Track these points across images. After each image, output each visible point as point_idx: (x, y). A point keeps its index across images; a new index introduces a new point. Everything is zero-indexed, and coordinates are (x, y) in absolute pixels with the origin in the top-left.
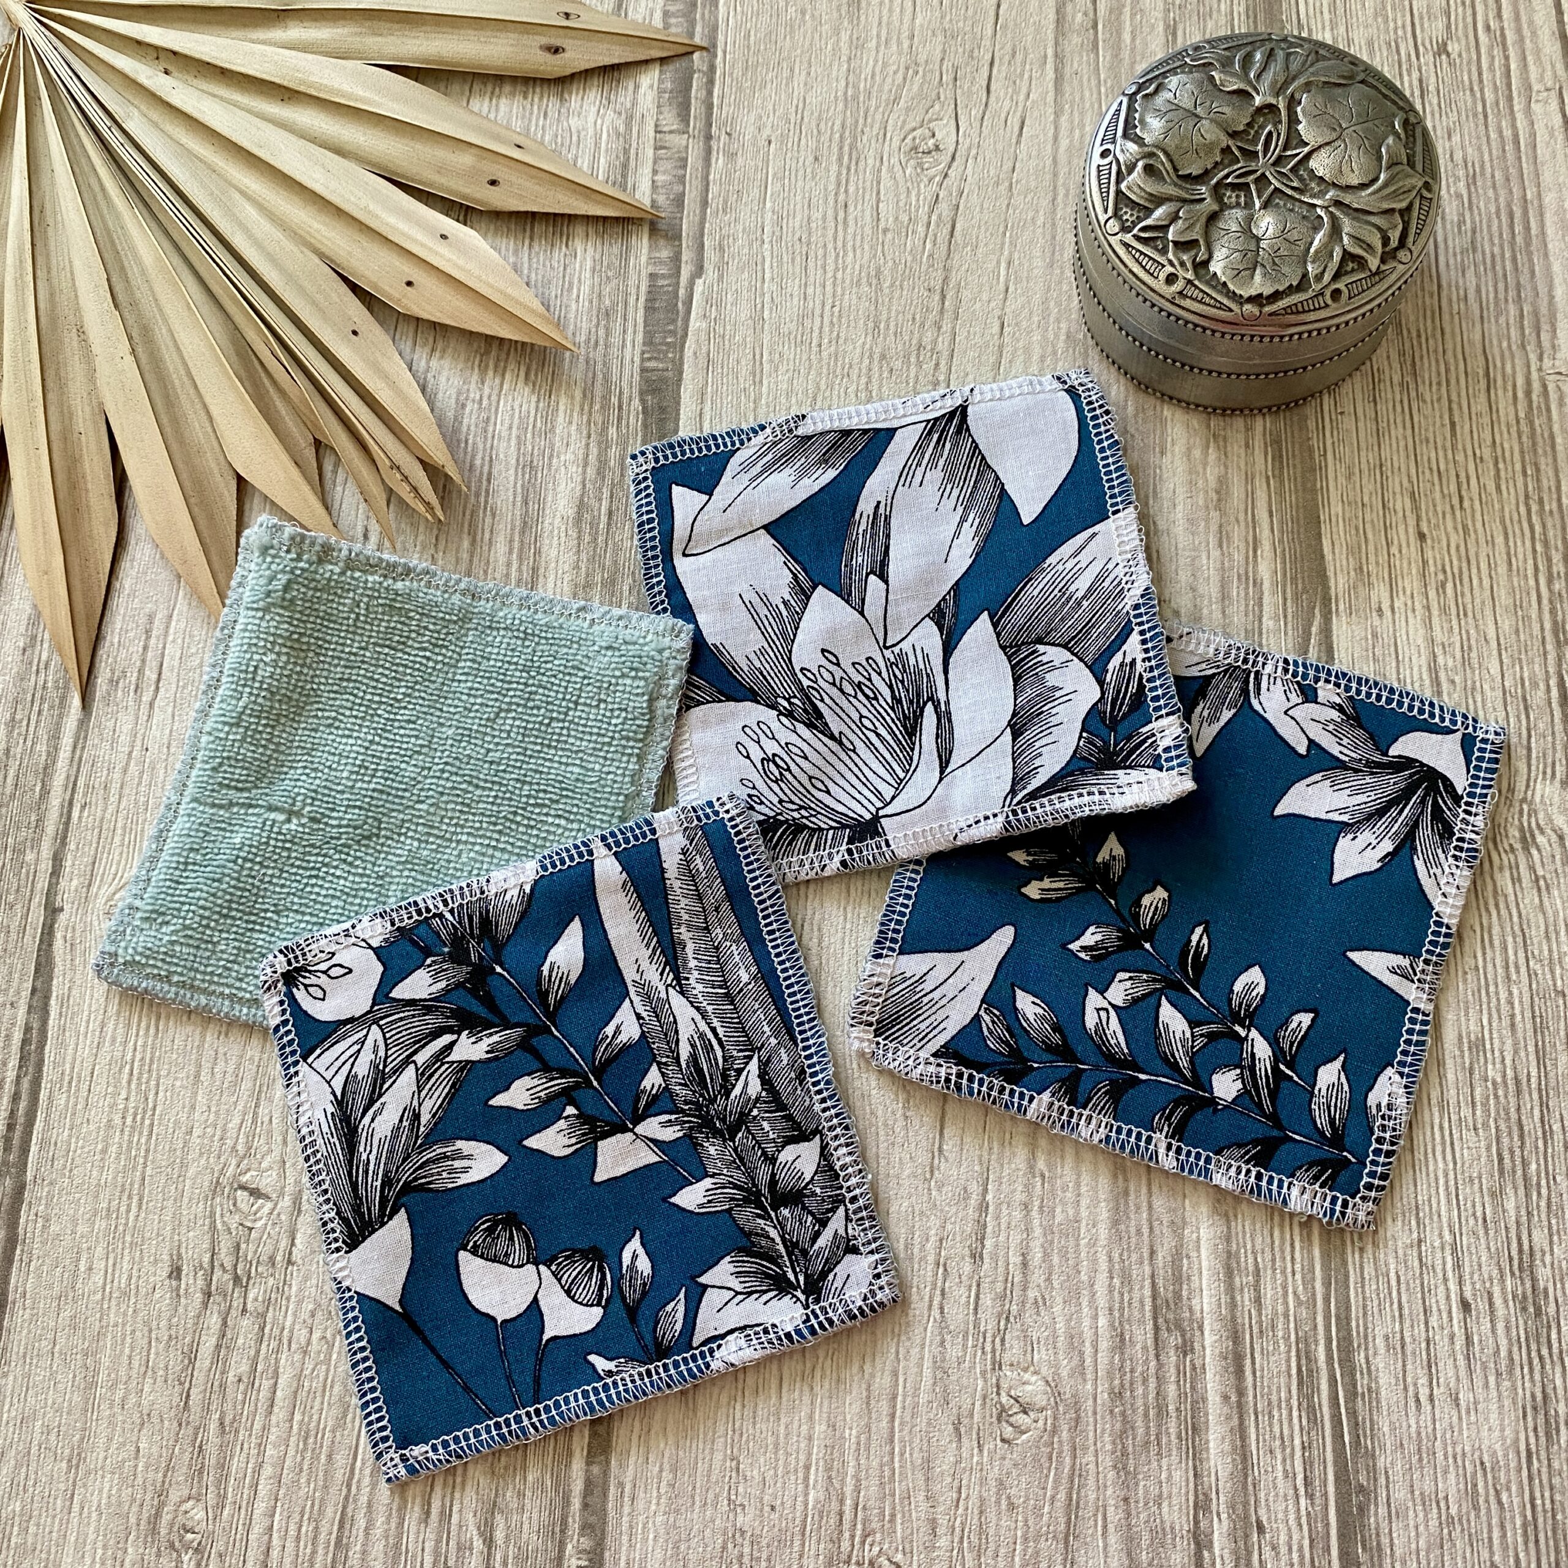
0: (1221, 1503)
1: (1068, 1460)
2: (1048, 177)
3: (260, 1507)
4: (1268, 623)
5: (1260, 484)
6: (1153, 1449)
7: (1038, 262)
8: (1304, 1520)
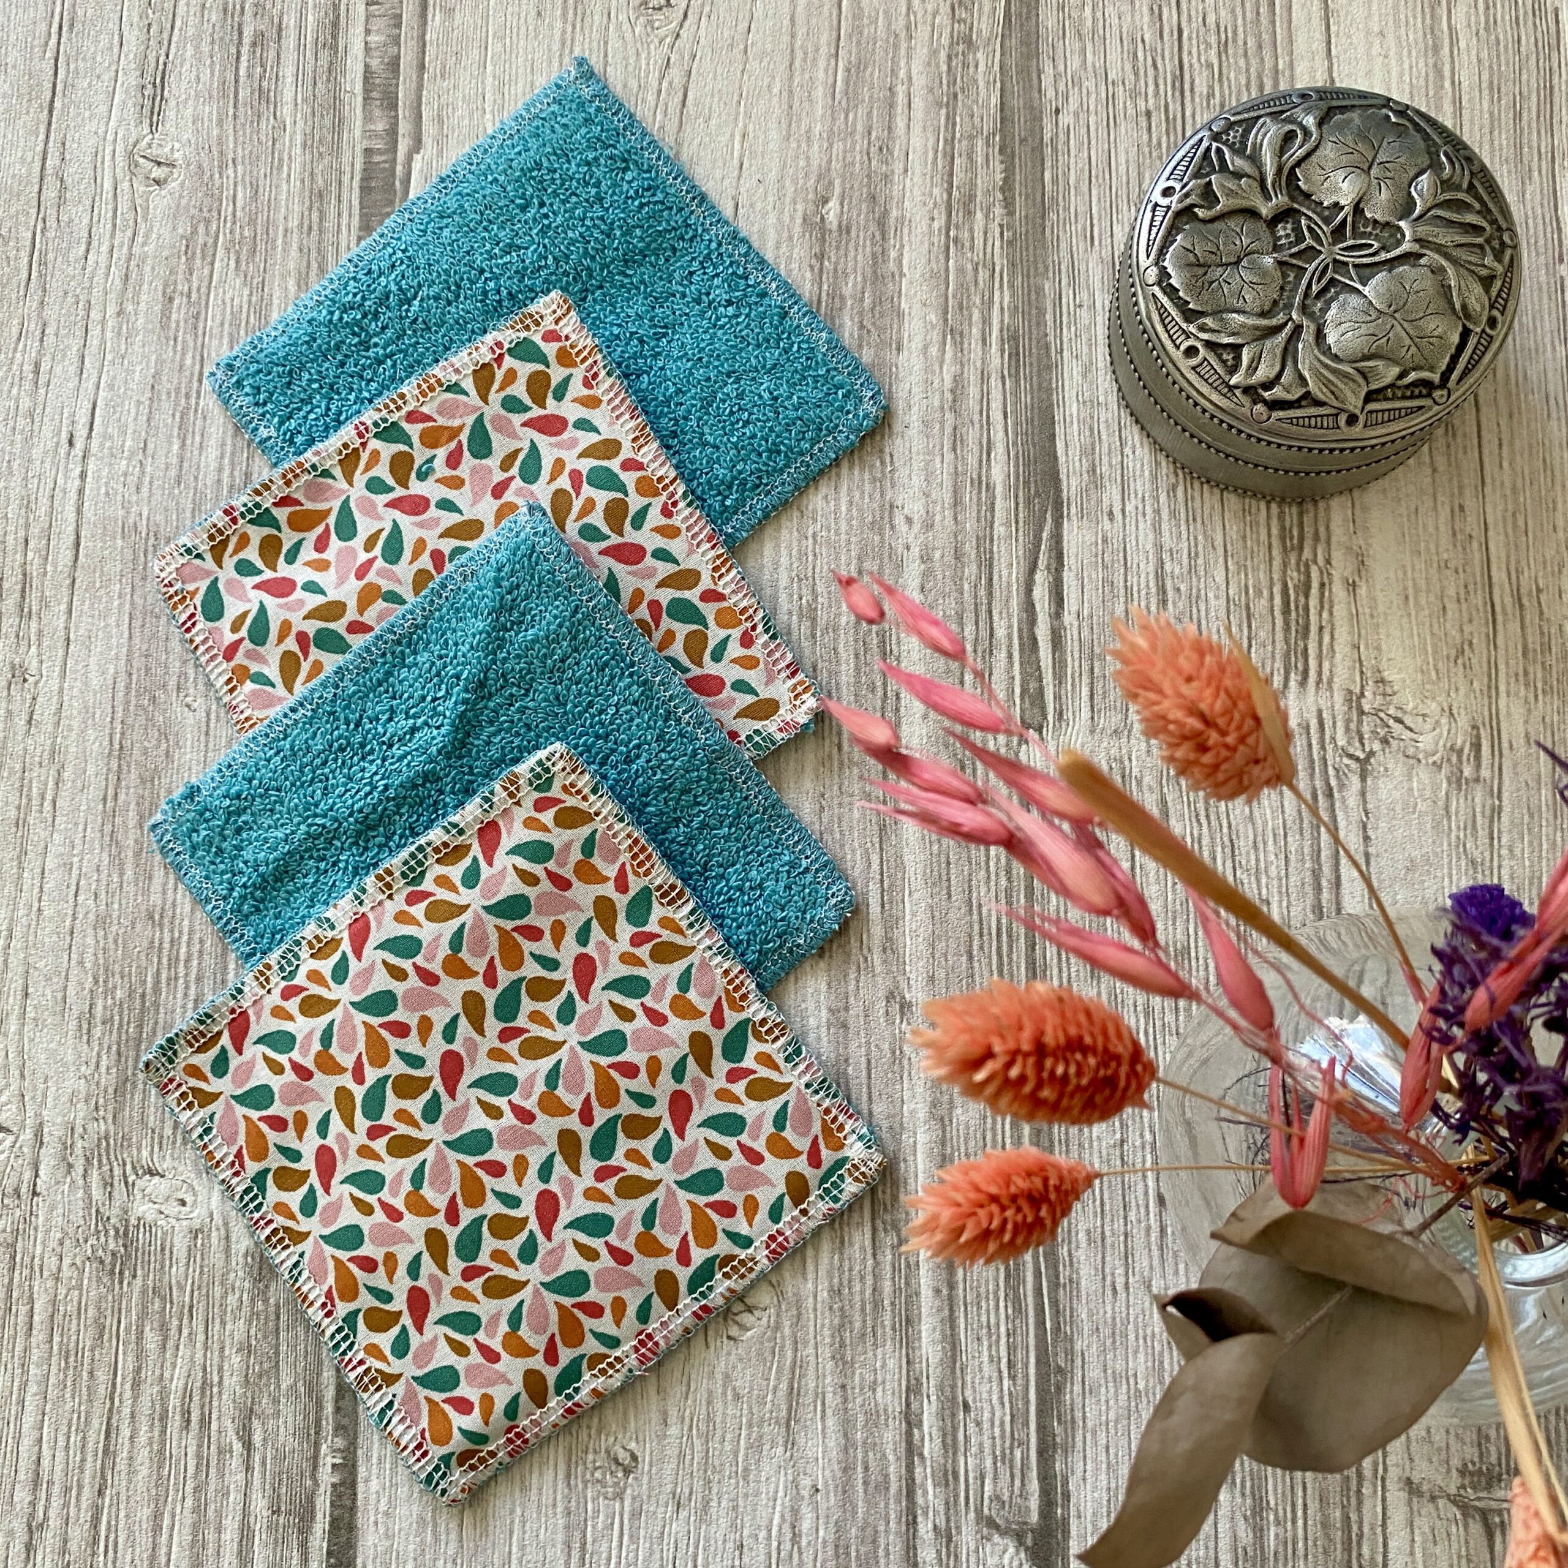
0: (931, 1387)
1: (789, 1354)
2: (786, 39)
3: (29, 1421)
4: (999, 530)
5: (995, 383)
6: (869, 1340)
7: (774, 135)
8: (1006, 1398)
